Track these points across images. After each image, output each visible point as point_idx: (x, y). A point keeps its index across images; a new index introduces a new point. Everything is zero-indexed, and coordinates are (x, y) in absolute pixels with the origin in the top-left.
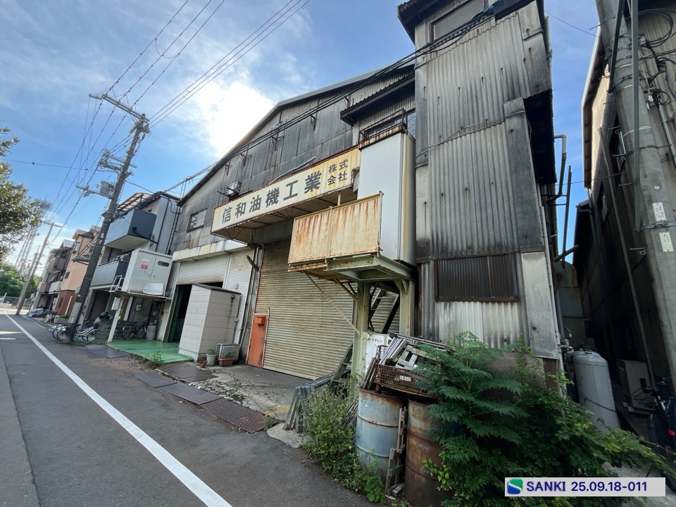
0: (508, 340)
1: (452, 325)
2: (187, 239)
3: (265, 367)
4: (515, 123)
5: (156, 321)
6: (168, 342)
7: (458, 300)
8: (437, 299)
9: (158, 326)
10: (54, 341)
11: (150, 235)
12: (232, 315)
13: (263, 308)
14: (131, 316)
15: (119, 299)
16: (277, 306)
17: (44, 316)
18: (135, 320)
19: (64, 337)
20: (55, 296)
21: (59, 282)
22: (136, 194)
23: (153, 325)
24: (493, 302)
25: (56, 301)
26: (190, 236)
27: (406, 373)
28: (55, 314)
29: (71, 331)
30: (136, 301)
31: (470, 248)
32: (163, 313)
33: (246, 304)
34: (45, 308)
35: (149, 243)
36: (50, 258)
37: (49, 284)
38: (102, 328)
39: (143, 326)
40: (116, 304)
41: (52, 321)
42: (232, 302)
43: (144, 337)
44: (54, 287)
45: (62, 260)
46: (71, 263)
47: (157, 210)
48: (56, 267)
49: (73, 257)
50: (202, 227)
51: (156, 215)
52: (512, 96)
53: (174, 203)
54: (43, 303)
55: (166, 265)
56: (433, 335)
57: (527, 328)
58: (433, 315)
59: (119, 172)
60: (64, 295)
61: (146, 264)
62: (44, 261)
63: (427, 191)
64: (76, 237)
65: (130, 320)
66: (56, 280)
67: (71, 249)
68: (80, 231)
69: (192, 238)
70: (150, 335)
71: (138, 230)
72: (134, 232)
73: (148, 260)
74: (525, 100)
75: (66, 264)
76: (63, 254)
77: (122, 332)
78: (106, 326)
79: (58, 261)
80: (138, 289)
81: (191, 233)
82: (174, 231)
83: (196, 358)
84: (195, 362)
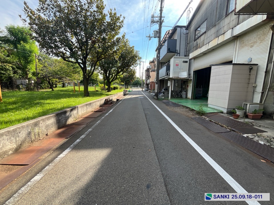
2: (195, 45)
5: (185, 90)
6: (193, 99)
9: (186, 92)
10: (152, 98)
11: (176, 50)
12: (250, 82)
14: (175, 88)
15: (170, 81)
17: (148, 90)
18: (176, 90)
19: (155, 97)
20: (149, 84)
21: (149, 80)
22: (167, 32)
23: (185, 92)
25: (149, 85)
26: (197, 43)
28: (150, 89)
29: (157, 95)
30: (175, 82)
32: (188, 86)
33: (267, 72)
34: (148, 88)
35: (176, 54)
36: (145, 73)
37: (147, 81)
38: (166, 94)
39: (180, 92)
40: (169, 84)
41: (150, 92)
42: (250, 72)
43: (181, 97)
44: (148, 81)
45: (148, 72)
46: (150, 73)
47: (176, 37)
48: (147, 75)
49: (150, 70)
50: (205, 32)
51: (176, 40)
53: (184, 29)
54: (147, 87)
55: (186, 62)
59: (159, 23)
60: (151, 83)
61: (177, 64)
62: (144, 74)
64: (150, 64)
65: (174, 90)
66: (148, 79)
67: (149, 68)
68: (150, 61)
69: (199, 43)
70: (184, 96)
71: (171, 50)
72: (169, 51)
73: (178, 62)
75: (149, 73)
76: (148, 70)
77: (173, 95)
78: (167, 93)
79: (147, 73)
80: (176, 76)
81: (198, 40)
82: (187, 44)
83: (225, 111)
84: (224, 114)
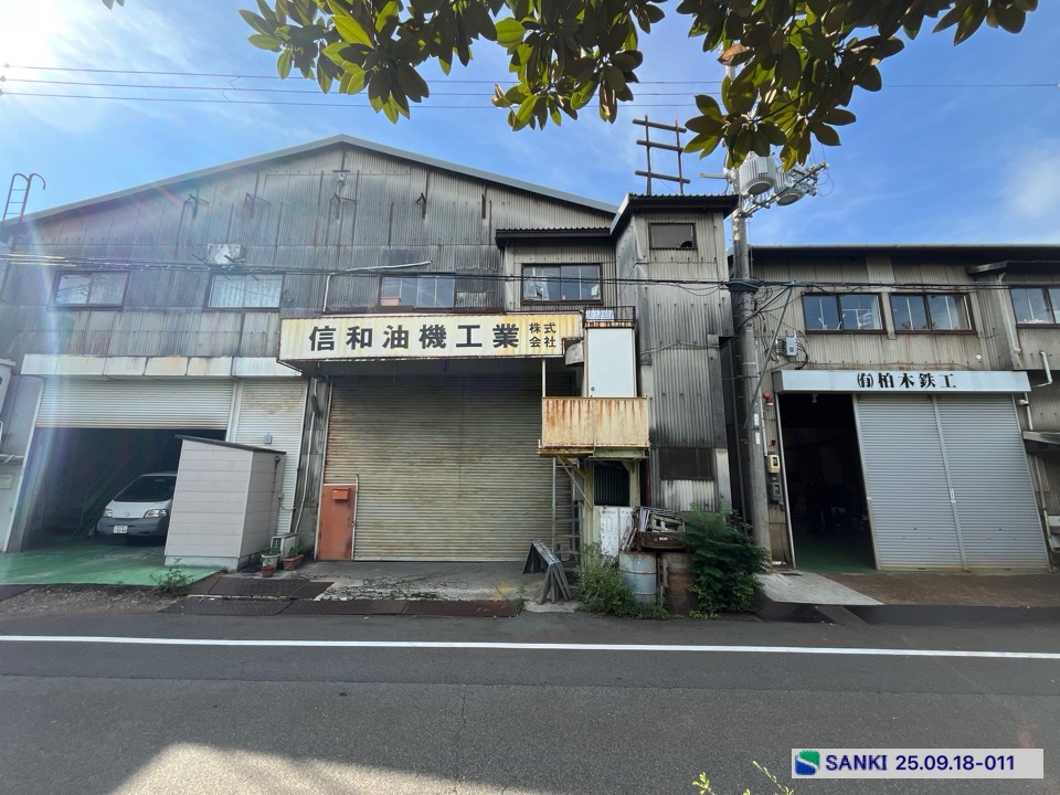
0: (707, 505)
1: (674, 498)
3: (357, 558)
4: (714, 353)
7: (678, 479)
8: (662, 478)
13: (340, 474)
16: (374, 473)
24: (699, 480)
27: (665, 535)
31: (685, 441)
33: (300, 470)
42: (276, 468)
52: (712, 333)
56: (660, 505)
57: (718, 495)
58: (660, 490)
63: (652, 389)
74: (720, 338)
83: (233, 565)
84: (232, 572)
